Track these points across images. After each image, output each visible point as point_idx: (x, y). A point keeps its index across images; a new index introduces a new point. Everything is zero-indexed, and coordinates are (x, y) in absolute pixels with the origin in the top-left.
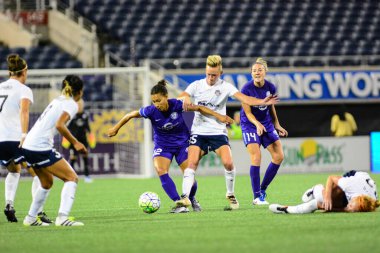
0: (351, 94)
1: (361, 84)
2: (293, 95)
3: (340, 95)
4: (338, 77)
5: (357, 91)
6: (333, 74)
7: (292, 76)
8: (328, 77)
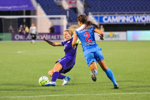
0: (141, 21)
1: (144, 19)
2: (126, 21)
3: (138, 21)
4: (138, 17)
5: (142, 20)
6: (136, 16)
7: (126, 17)
8: (135, 17)
